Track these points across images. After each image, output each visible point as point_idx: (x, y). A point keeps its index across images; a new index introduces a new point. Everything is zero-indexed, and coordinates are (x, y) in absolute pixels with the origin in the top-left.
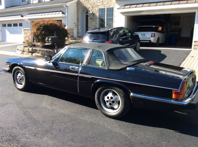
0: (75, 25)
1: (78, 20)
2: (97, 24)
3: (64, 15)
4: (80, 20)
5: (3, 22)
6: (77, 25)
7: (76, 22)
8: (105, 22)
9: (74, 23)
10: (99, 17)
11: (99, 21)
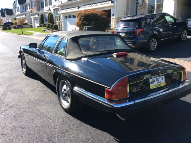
0: (124, 14)
1: (128, 8)
2: (146, 11)
3: (113, 4)
4: (129, 8)
5: (65, 14)
6: (127, 13)
7: (125, 10)
8: (154, 9)
9: (123, 12)
10: (148, 4)
11: (149, 8)
